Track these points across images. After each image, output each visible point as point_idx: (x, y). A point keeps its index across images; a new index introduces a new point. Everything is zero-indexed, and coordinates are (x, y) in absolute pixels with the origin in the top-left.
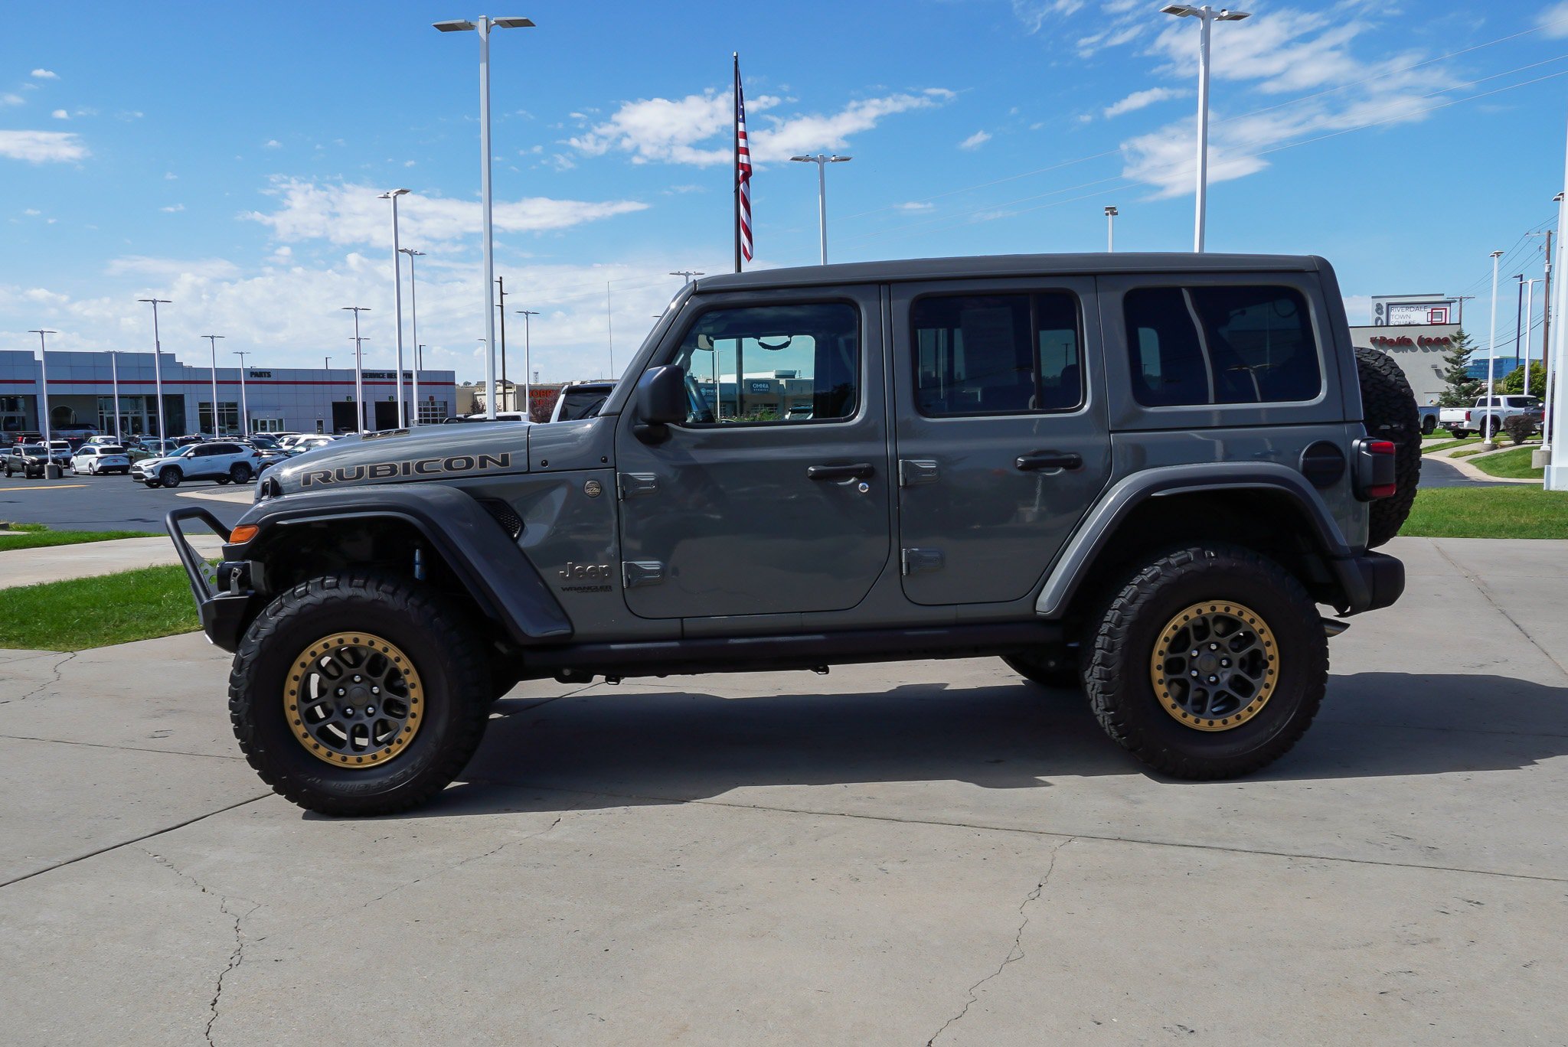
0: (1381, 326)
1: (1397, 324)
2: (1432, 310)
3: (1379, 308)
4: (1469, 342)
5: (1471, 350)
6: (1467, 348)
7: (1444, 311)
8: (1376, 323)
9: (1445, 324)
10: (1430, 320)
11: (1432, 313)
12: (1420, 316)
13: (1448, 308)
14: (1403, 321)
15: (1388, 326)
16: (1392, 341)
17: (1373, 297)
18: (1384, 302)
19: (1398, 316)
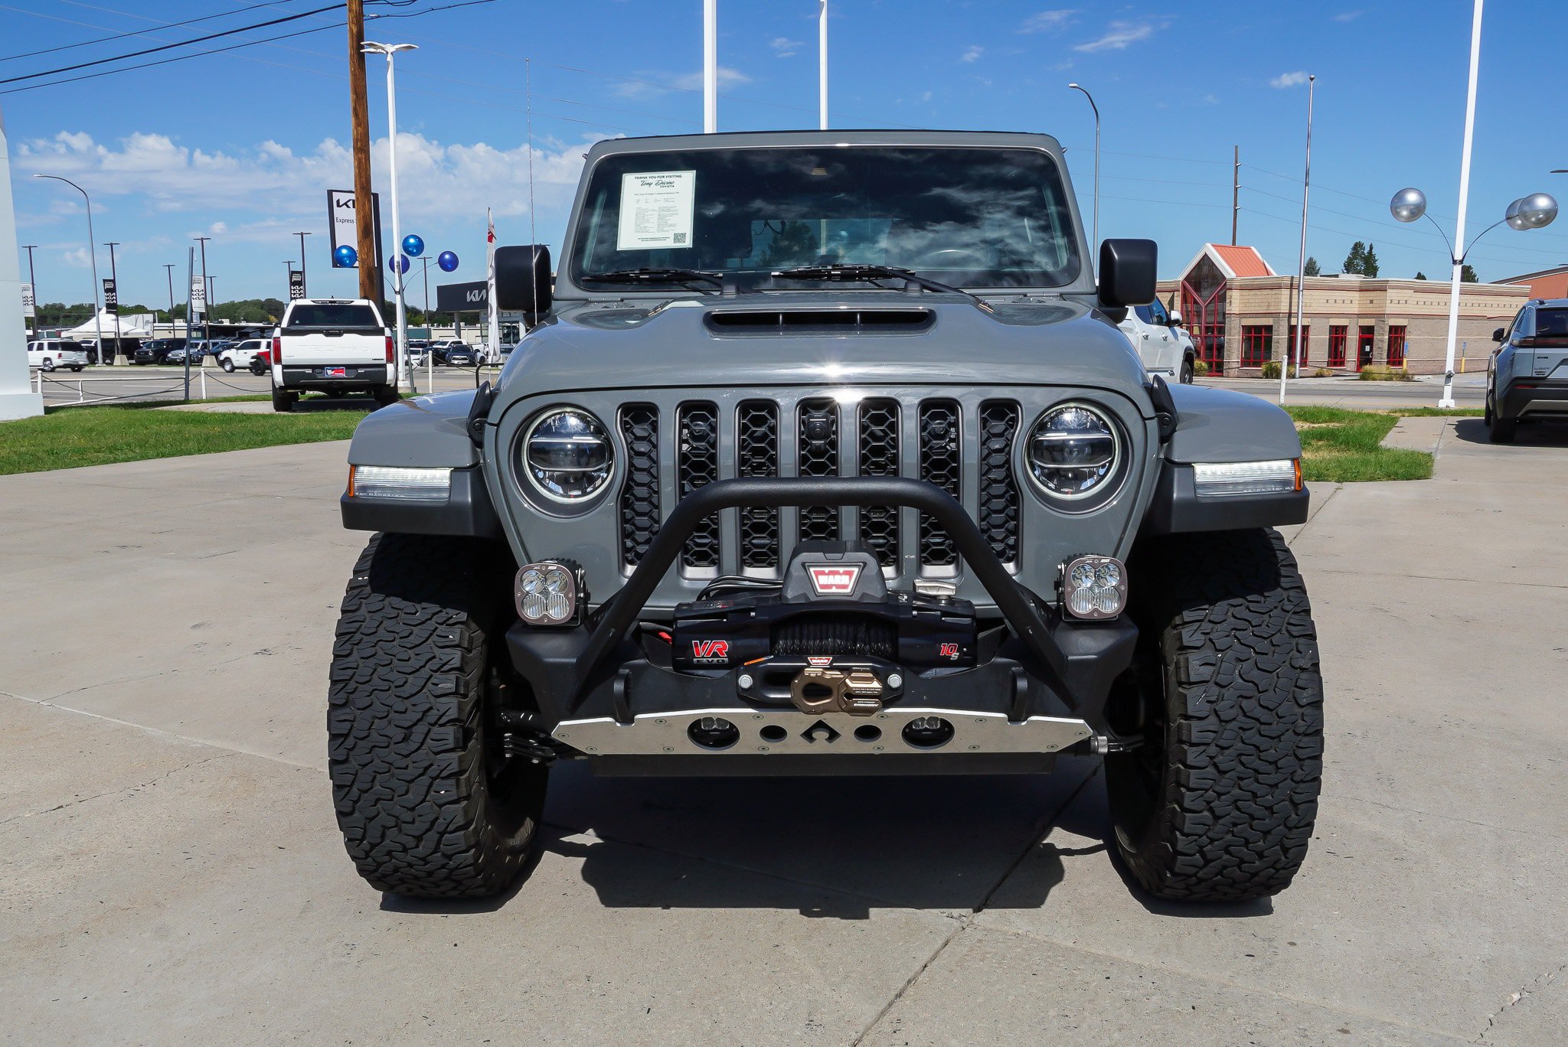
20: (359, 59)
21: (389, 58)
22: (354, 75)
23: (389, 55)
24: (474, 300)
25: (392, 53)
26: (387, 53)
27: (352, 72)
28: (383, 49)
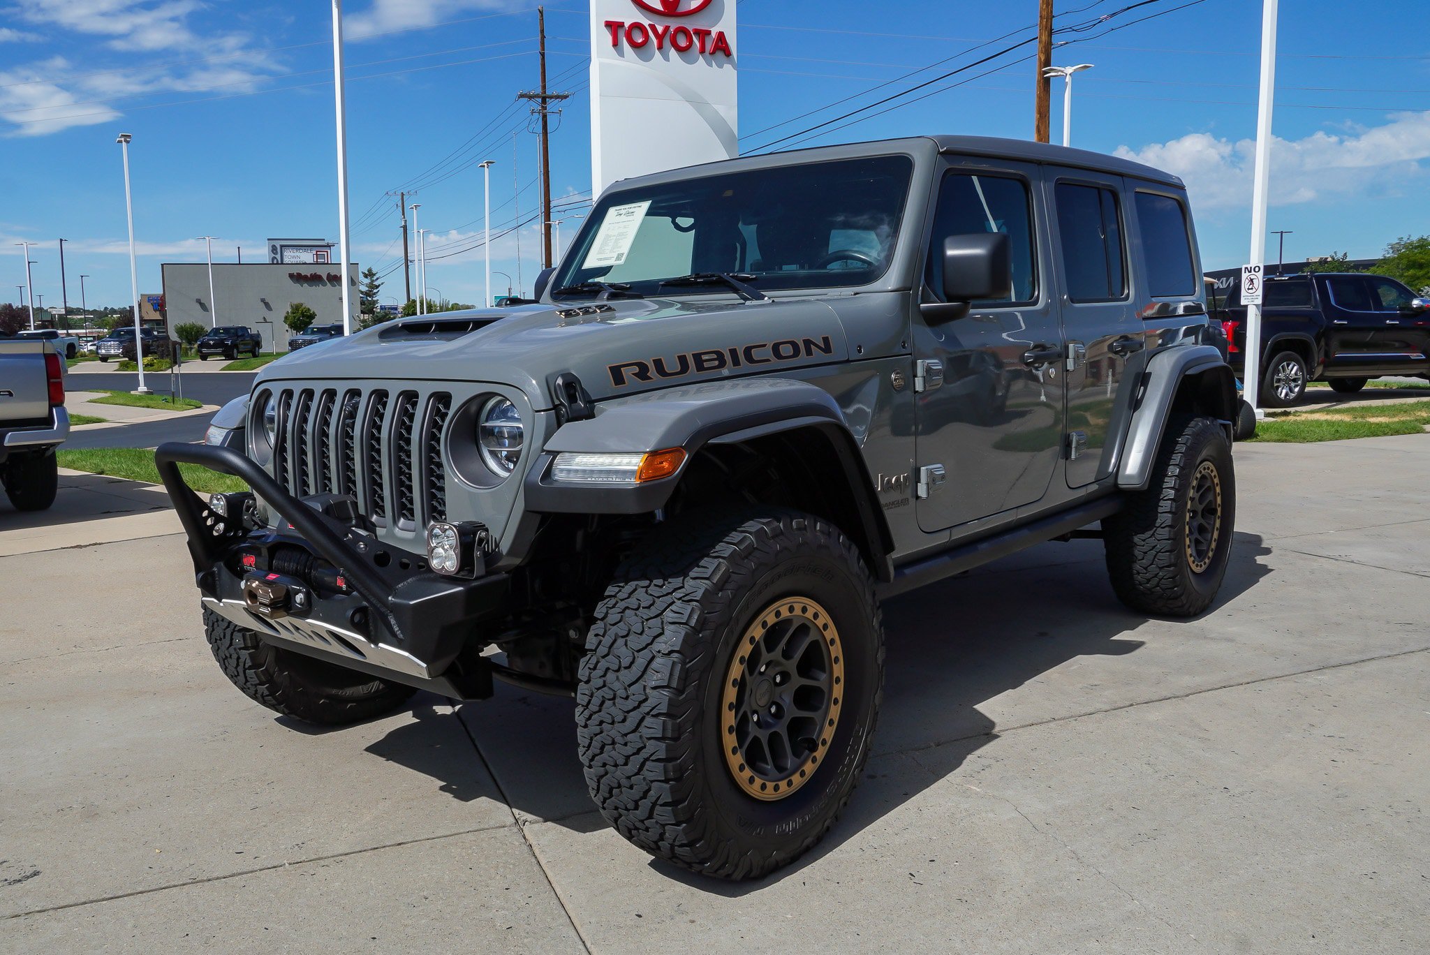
0: (277, 264)
1: (290, 262)
2: (317, 252)
3: (274, 249)
4: (377, 279)
5: (379, 285)
6: (376, 283)
7: (326, 253)
8: (273, 261)
9: (328, 264)
10: (315, 260)
11: (317, 255)
12: (308, 257)
13: (329, 251)
14: (294, 261)
15: (282, 264)
16: (306, 276)
17: (269, 239)
18: (278, 244)
19: (290, 256)
20: (1045, 83)
21: (1068, 79)
22: (1039, 97)
23: (1068, 76)
24: (1221, 287)
25: (1070, 74)
26: (1066, 74)
27: (1037, 95)
28: (1062, 72)
